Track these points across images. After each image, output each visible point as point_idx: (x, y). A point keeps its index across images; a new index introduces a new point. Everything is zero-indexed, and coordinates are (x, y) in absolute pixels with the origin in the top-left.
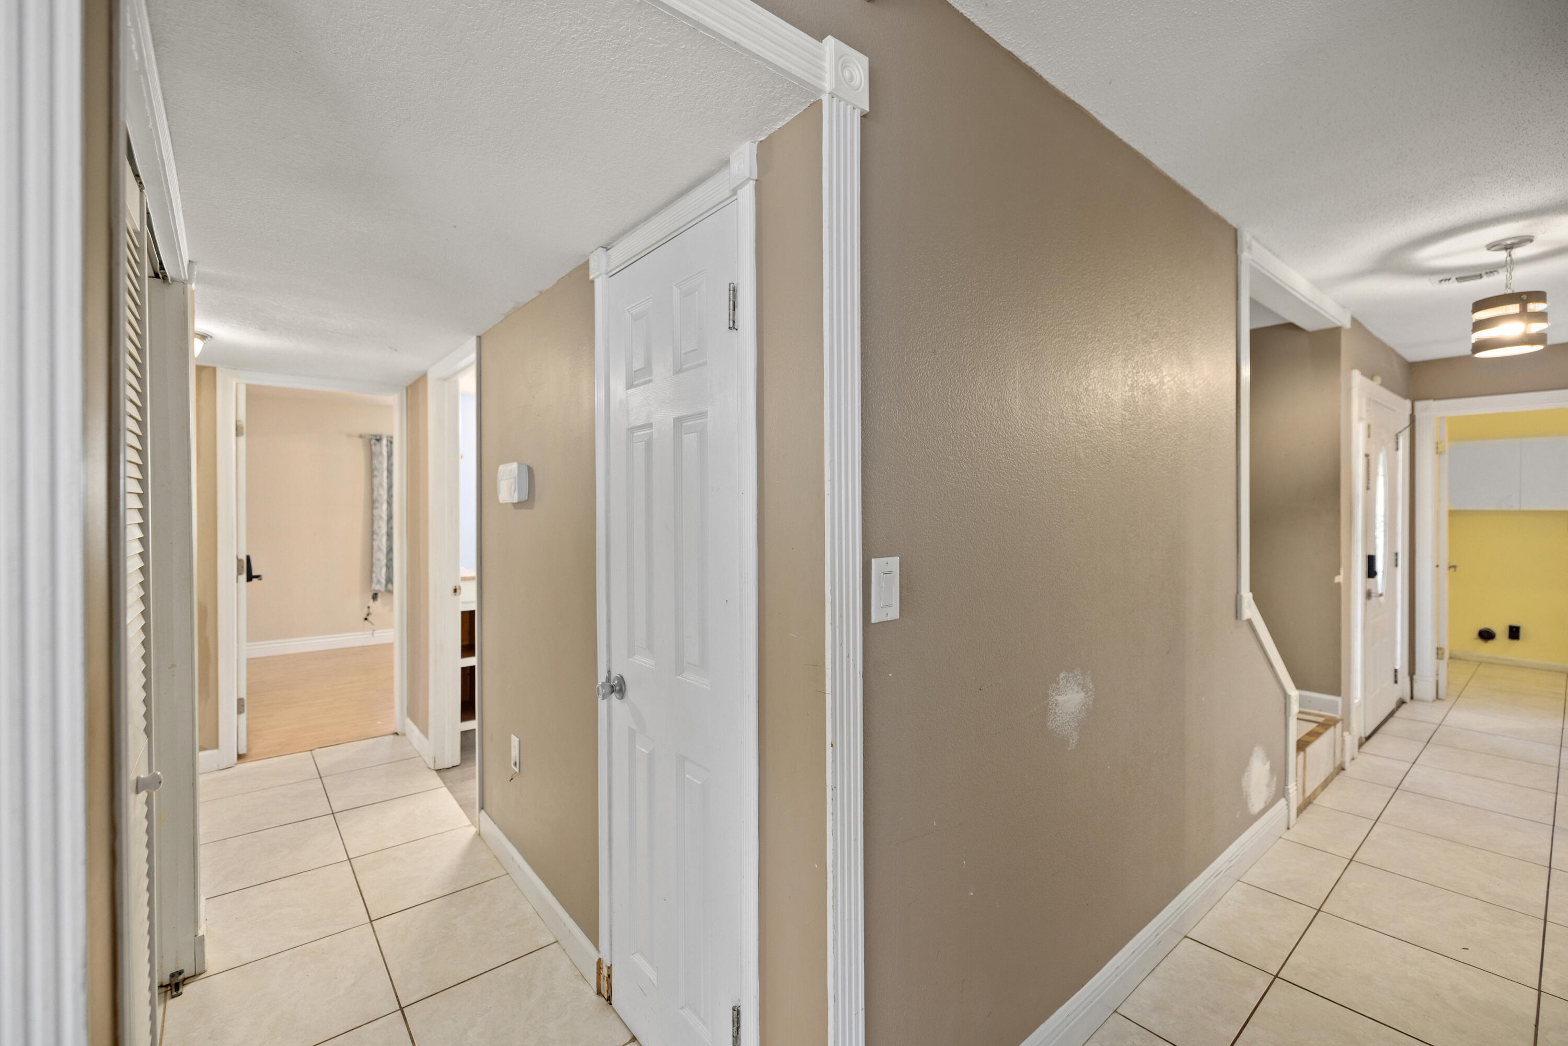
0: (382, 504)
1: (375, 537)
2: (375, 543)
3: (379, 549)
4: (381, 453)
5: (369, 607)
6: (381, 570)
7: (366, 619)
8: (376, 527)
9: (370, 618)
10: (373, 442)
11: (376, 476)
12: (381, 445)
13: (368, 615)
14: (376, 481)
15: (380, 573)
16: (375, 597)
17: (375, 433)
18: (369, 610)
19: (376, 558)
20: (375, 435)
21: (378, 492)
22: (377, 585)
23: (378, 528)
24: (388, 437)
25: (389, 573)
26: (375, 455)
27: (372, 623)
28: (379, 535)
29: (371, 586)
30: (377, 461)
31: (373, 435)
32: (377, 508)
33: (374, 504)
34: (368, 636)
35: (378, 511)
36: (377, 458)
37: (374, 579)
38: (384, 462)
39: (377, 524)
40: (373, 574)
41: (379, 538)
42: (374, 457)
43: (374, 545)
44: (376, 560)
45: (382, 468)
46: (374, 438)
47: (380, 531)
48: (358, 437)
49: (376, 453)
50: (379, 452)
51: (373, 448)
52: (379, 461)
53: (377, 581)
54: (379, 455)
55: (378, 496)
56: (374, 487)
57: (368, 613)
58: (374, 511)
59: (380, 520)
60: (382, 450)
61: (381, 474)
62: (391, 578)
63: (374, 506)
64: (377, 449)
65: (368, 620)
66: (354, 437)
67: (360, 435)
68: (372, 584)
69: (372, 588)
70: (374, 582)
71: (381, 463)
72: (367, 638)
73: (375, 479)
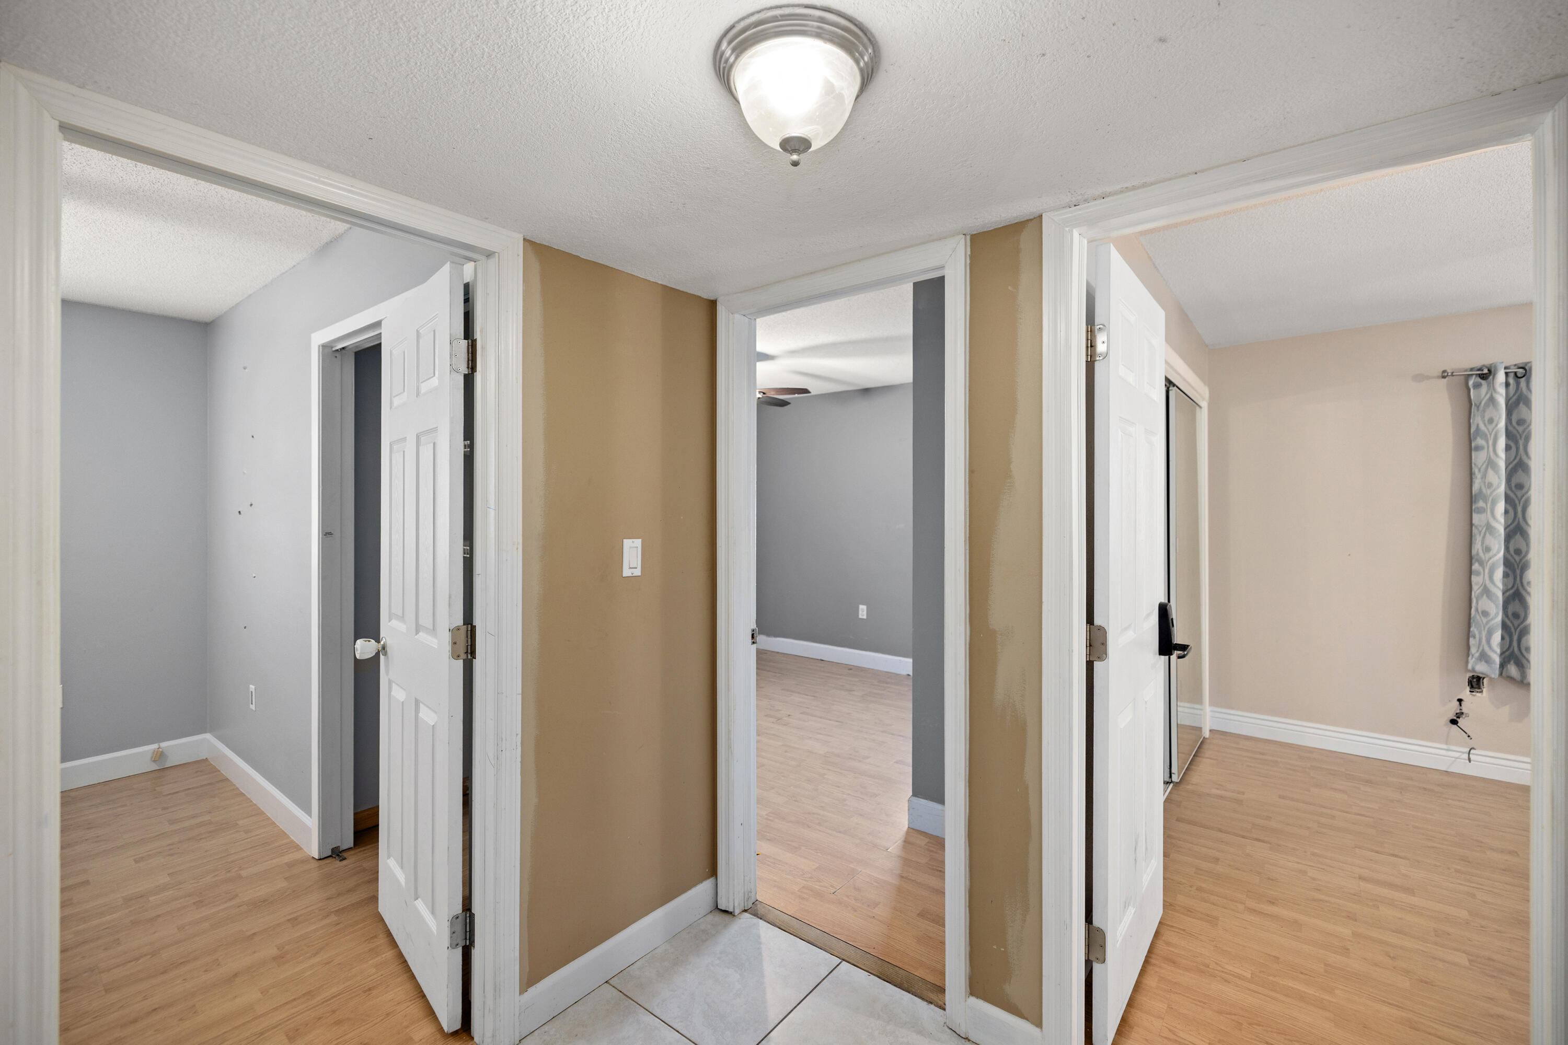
0: (1494, 503)
1: (1476, 566)
3: (1486, 592)
4: (1492, 400)
5: (1460, 701)
6: (1490, 634)
7: (1454, 722)
8: (1477, 547)
9: (1461, 721)
10: (1473, 381)
11: (1479, 449)
12: (1492, 387)
13: (1459, 715)
14: (1479, 458)
15: (1488, 642)
16: (1475, 683)
17: (1478, 364)
18: (1461, 705)
19: (1477, 610)
20: (1479, 368)
21: (1484, 479)
22: (1483, 663)
23: (1483, 550)
24: (1515, 365)
25: (1515, 644)
26: (1478, 407)
27: (1466, 733)
28: (1485, 564)
29: (1467, 662)
30: (1483, 417)
31: (1474, 368)
32: (1481, 511)
33: (1475, 502)
34: (1457, 755)
35: (1483, 516)
36: (1484, 411)
37: (1473, 650)
38: (1500, 418)
39: (1480, 543)
40: (1471, 639)
41: (1487, 571)
42: (1476, 411)
43: (1473, 584)
44: (1478, 613)
45: (1495, 430)
46: (1476, 374)
47: (1487, 556)
48: (1438, 377)
49: (1480, 403)
50: (1488, 400)
51: (1474, 392)
52: (1486, 418)
53: (1480, 654)
54: (1487, 405)
55: (1483, 488)
56: (1476, 470)
57: (1458, 712)
58: (1475, 516)
59: (1488, 534)
60: (1494, 395)
61: (1491, 443)
62: (1519, 654)
63: (1473, 507)
64: (1483, 395)
65: (1458, 725)
66: (1428, 378)
67: (1444, 371)
68: (1470, 658)
69: (1470, 667)
70: (1473, 656)
71: (1491, 421)
72: (1454, 759)
73: (1478, 453)
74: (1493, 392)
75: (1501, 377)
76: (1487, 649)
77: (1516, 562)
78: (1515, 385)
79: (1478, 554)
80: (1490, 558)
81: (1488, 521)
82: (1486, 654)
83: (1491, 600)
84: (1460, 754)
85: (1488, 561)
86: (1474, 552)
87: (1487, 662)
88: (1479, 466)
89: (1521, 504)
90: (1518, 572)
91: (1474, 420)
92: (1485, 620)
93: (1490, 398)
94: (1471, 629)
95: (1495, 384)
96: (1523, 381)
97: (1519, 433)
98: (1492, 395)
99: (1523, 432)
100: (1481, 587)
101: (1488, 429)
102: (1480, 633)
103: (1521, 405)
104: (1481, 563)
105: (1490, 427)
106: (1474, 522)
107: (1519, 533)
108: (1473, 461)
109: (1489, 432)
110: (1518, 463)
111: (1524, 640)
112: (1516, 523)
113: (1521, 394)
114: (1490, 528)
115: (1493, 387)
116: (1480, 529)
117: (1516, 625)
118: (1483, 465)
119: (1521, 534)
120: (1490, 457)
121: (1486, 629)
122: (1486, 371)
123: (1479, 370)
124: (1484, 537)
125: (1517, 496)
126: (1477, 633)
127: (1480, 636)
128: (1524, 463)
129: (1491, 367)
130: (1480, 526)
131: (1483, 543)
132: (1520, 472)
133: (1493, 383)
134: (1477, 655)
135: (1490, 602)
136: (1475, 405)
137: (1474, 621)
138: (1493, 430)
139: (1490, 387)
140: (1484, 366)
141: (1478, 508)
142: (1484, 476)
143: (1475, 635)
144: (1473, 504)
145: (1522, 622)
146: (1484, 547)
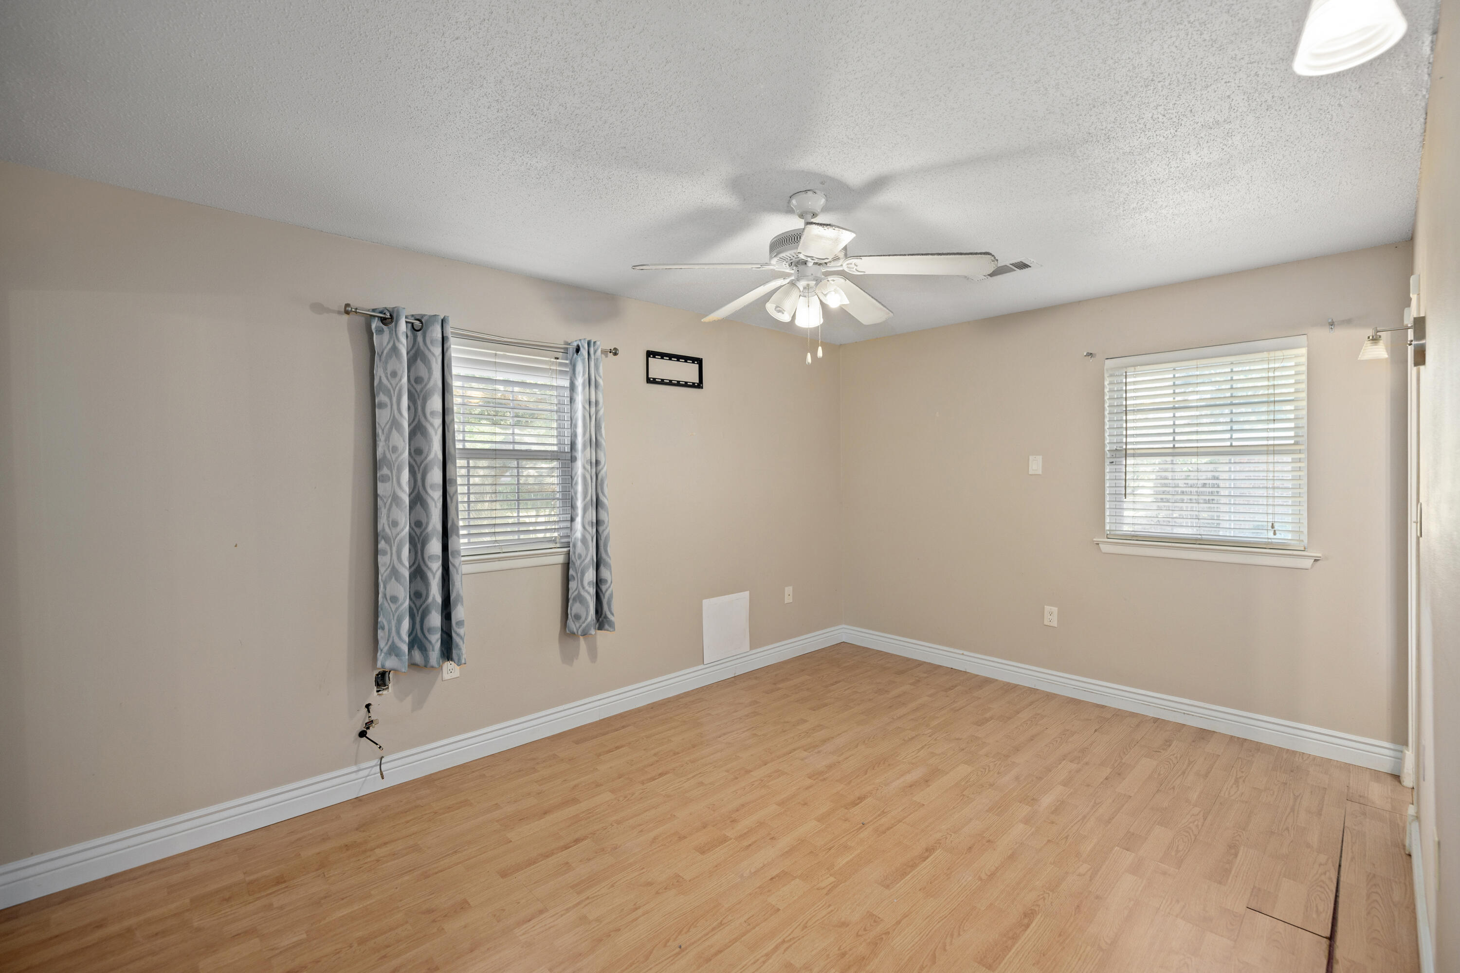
0: (400, 470)
1: (382, 545)
2: (382, 560)
3: (395, 573)
4: (395, 350)
5: (368, 706)
6: (398, 623)
7: (363, 734)
8: (383, 521)
9: (369, 734)
10: (375, 324)
11: (382, 406)
12: (394, 333)
13: (369, 724)
14: (383, 416)
15: (397, 631)
16: (381, 680)
17: (381, 305)
18: (369, 712)
19: (385, 596)
20: (381, 310)
21: (387, 442)
22: (393, 657)
23: (389, 525)
24: (412, 316)
25: (418, 626)
26: (380, 357)
27: (377, 744)
28: (392, 542)
29: (375, 659)
30: (385, 369)
31: (376, 309)
32: (386, 479)
33: (379, 469)
34: (365, 772)
35: (388, 485)
36: (386, 362)
37: (382, 644)
38: (403, 372)
39: (385, 517)
40: (379, 631)
41: (394, 549)
42: (378, 361)
43: (379, 565)
44: (386, 599)
45: (399, 385)
46: (378, 317)
47: (395, 532)
48: (339, 313)
49: (382, 353)
50: (390, 349)
51: (376, 338)
52: (389, 372)
53: (390, 647)
54: (389, 356)
55: (387, 452)
56: (379, 431)
57: (367, 721)
58: (380, 485)
59: (394, 506)
60: (397, 344)
61: (394, 399)
62: (423, 636)
63: (378, 475)
64: (385, 344)
65: (367, 736)
66: (329, 311)
67: (347, 305)
68: (379, 654)
69: (379, 665)
70: (382, 650)
71: (394, 374)
72: (364, 779)
73: (380, 410)
74: (396, 341)
75: (403, 327)
76: (397, 640)
77: (417, 535)
78: (413, 337)
79: (384, 530)
80: (398, 534)
81: (394, 492)
82: (397, 647)
83: (399, 583)
84: (369, 770)
85: (396, 537)
86: (380, 528)
87: (397, 655)
88: (383, 427)
89: (421, 471)
90: (419, 546)
91: (377, 371)
92: (393, 607)
93: (392, 347)
94: (379, 620)
95: (398, 331)
96: (419, 333)
97: (417, 391)
98: (394, 344)
99: (421, 391)
100: (389, 567)
101: (391, 384)
102: (389, 622)
103: (419, 360)
104: (387, 540)
105: (394, 382)
106: (379, 492)
107: (419, 503)
108: (377, 420)
109: (392, 387)
110: (416, 425)
111: (426, 622)
112: (416, 492)
113: (419, 349)
114: (396, 499)
115: (396, 335)
116: (385, 500)
117: (418, 605)
118: (387, 423)
119: (421, 504)
120: (394, 416)
121: (395, 618)
122: (388, 316)
123: (381, 312)
124: (389, 510)
125: (416, 463)
126: (386, 624)
127: (389, 626)
128: (422, 425)
129: (393, 312)
130: (385, 497)
131: (388, 517)
132: (419, 435)
133: (396, 331)
134: (386, 649)
135: (399, 585)
136: (378, 353)
137: (382, 609)
138: (397, 384)
139: (392, 333)
140: (386, 308)
141: (382, 476)
142: (387, 439)
143: (384, 626)
144: (378, 472)
145: (424, 602)
146: (390, 522)
